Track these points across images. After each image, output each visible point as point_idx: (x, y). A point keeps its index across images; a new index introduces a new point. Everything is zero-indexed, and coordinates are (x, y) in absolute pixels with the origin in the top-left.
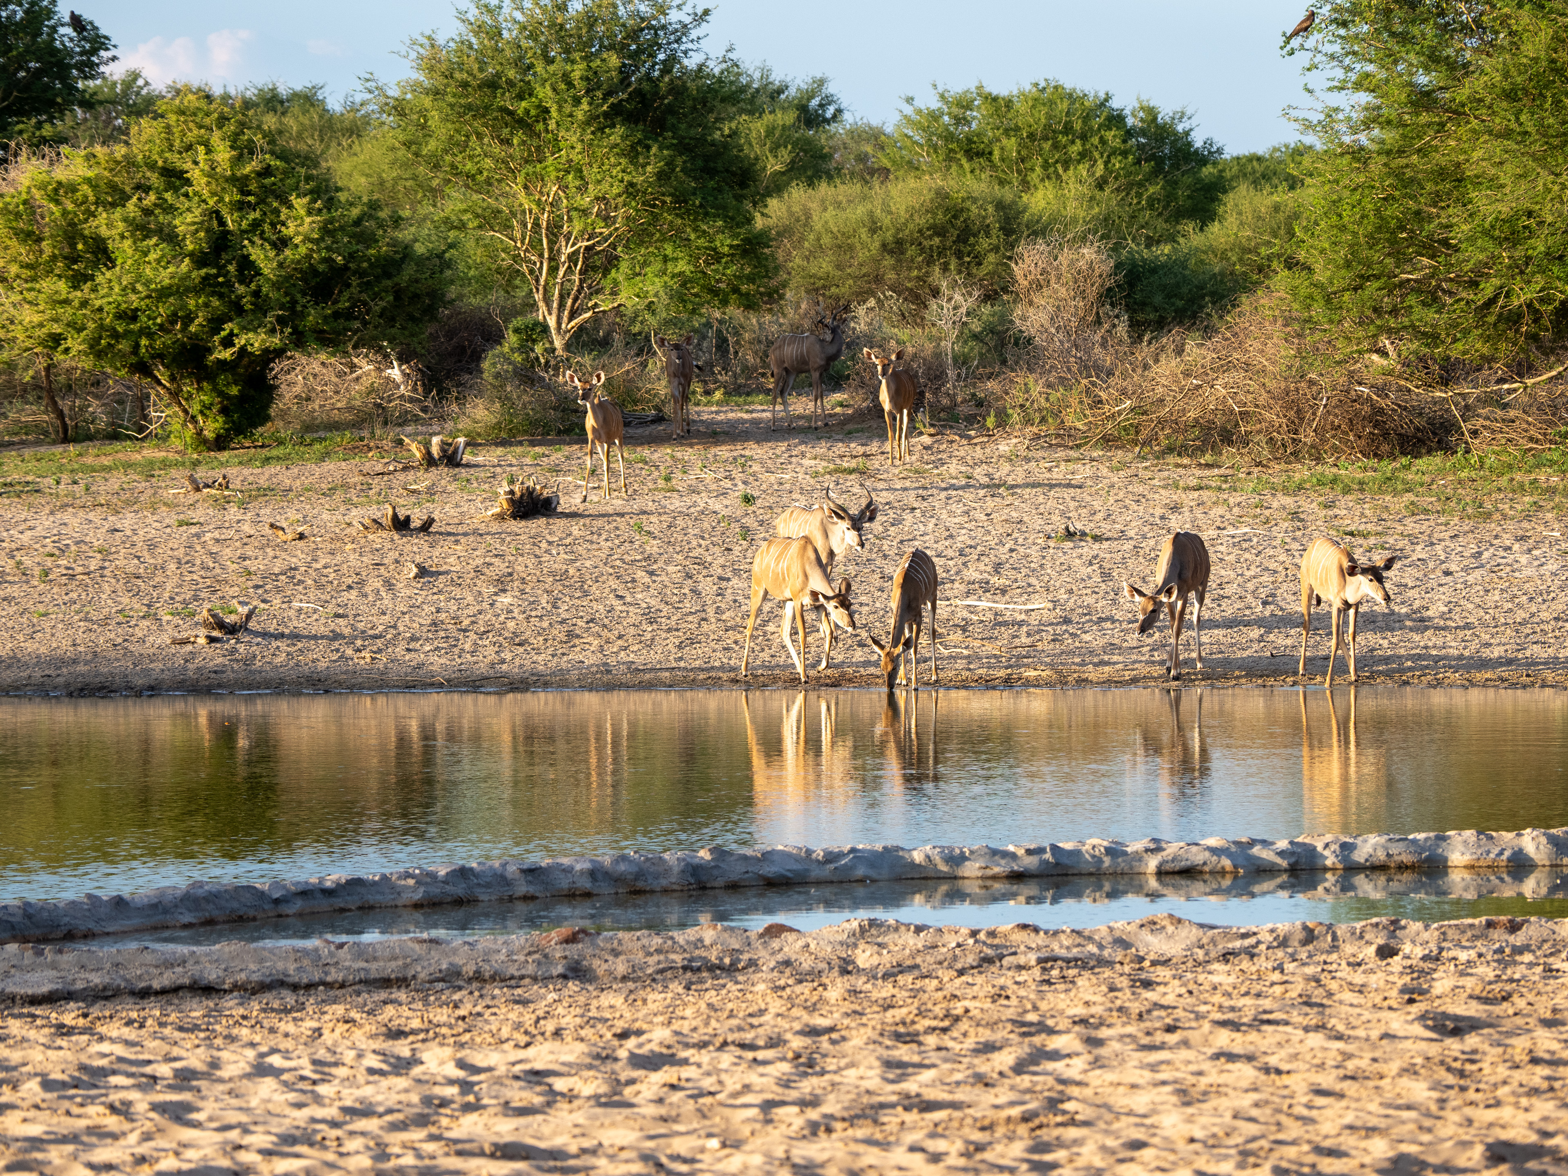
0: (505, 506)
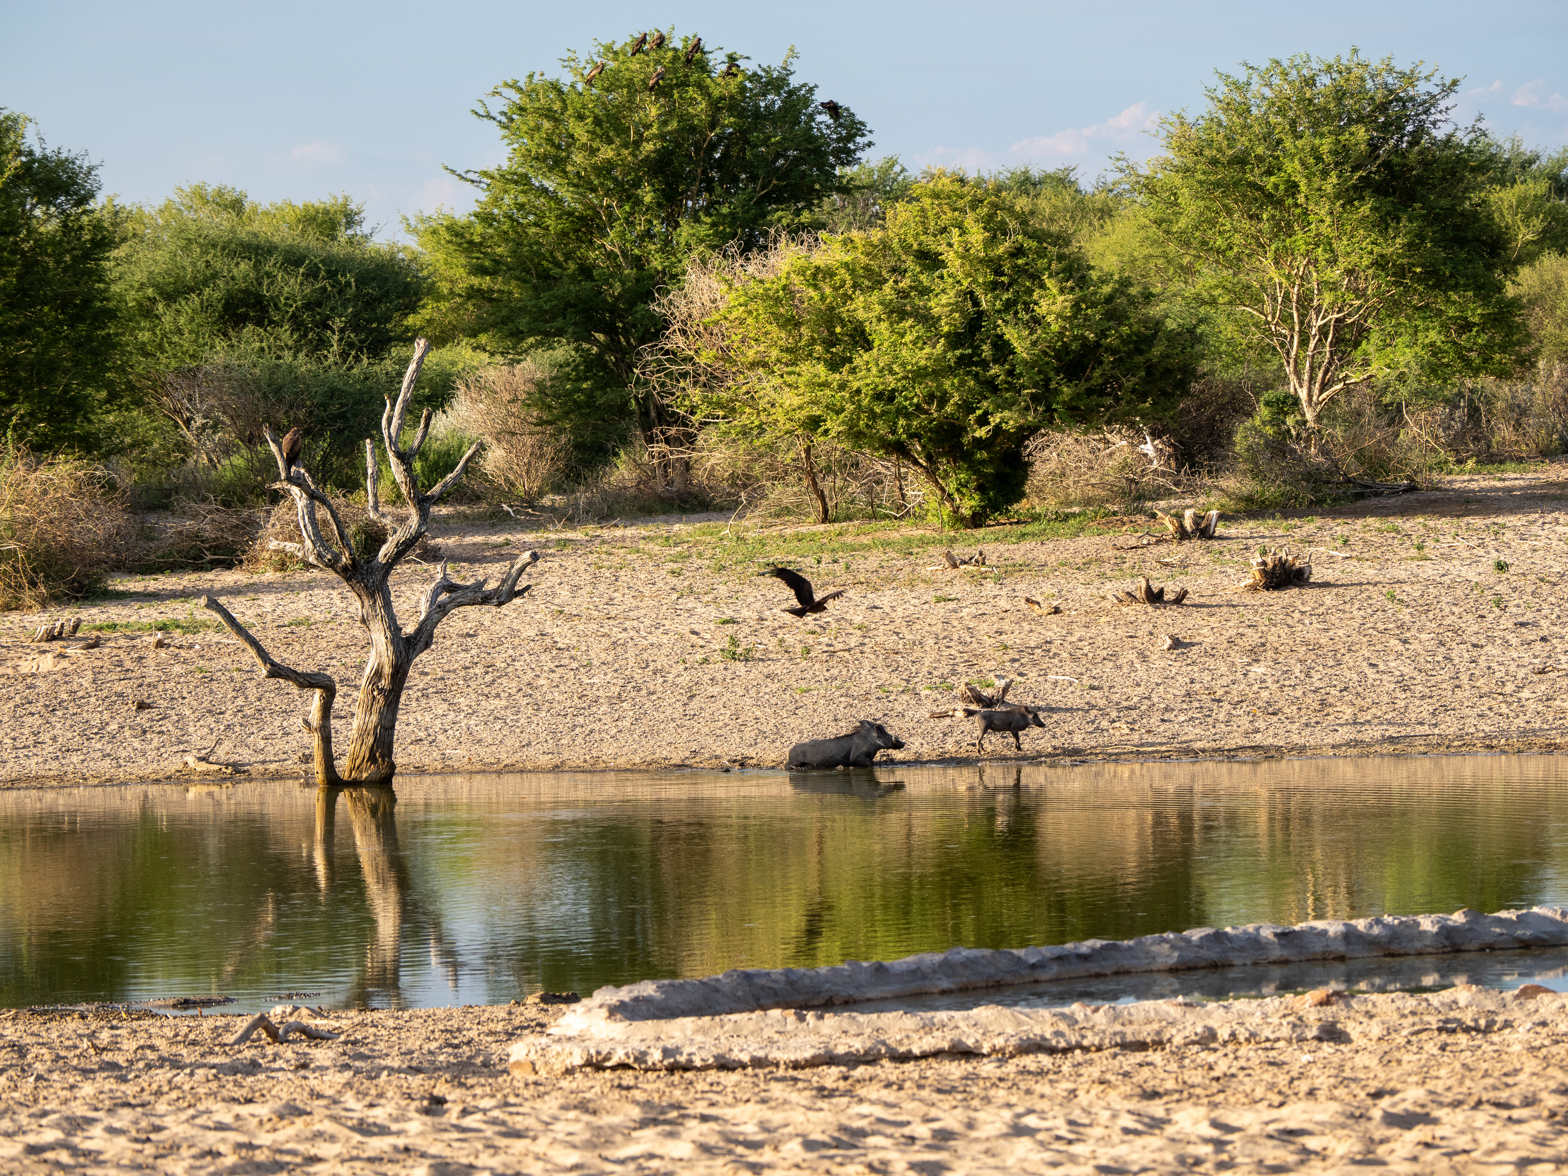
0: (1258, 577)
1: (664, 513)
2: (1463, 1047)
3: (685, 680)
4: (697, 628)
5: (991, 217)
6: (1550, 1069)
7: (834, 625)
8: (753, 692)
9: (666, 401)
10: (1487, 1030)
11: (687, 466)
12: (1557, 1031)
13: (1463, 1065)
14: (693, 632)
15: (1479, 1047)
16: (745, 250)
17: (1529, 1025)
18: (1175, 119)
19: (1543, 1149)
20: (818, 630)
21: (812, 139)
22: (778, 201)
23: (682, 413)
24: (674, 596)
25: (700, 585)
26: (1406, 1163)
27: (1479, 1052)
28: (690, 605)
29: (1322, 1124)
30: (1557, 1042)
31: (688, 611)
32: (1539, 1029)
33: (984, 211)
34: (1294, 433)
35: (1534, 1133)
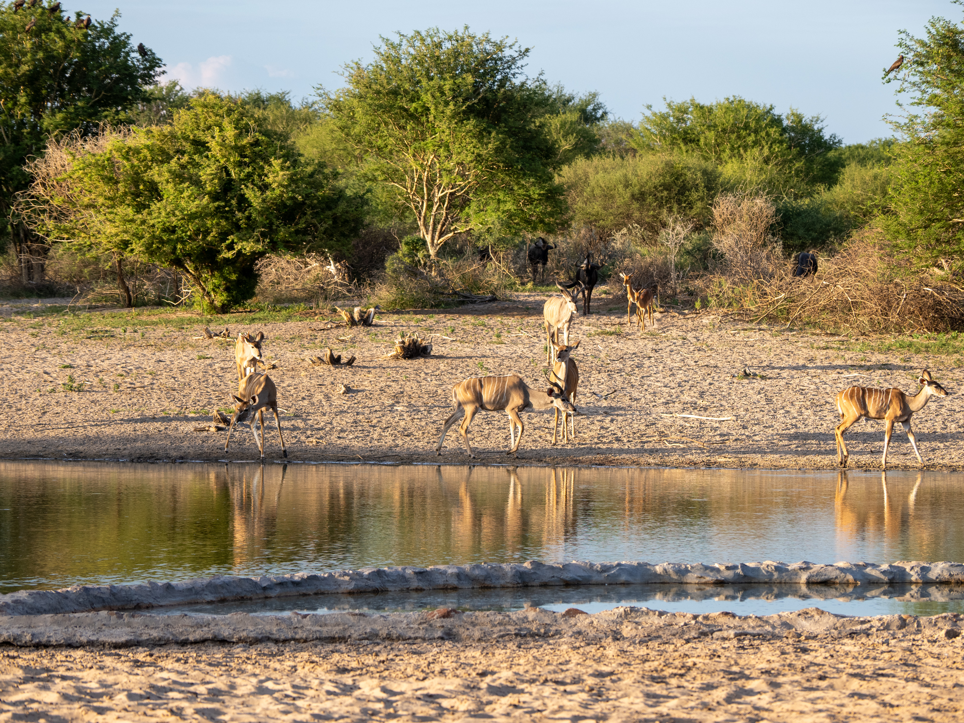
5: (238, 120)
33: (235, 116)
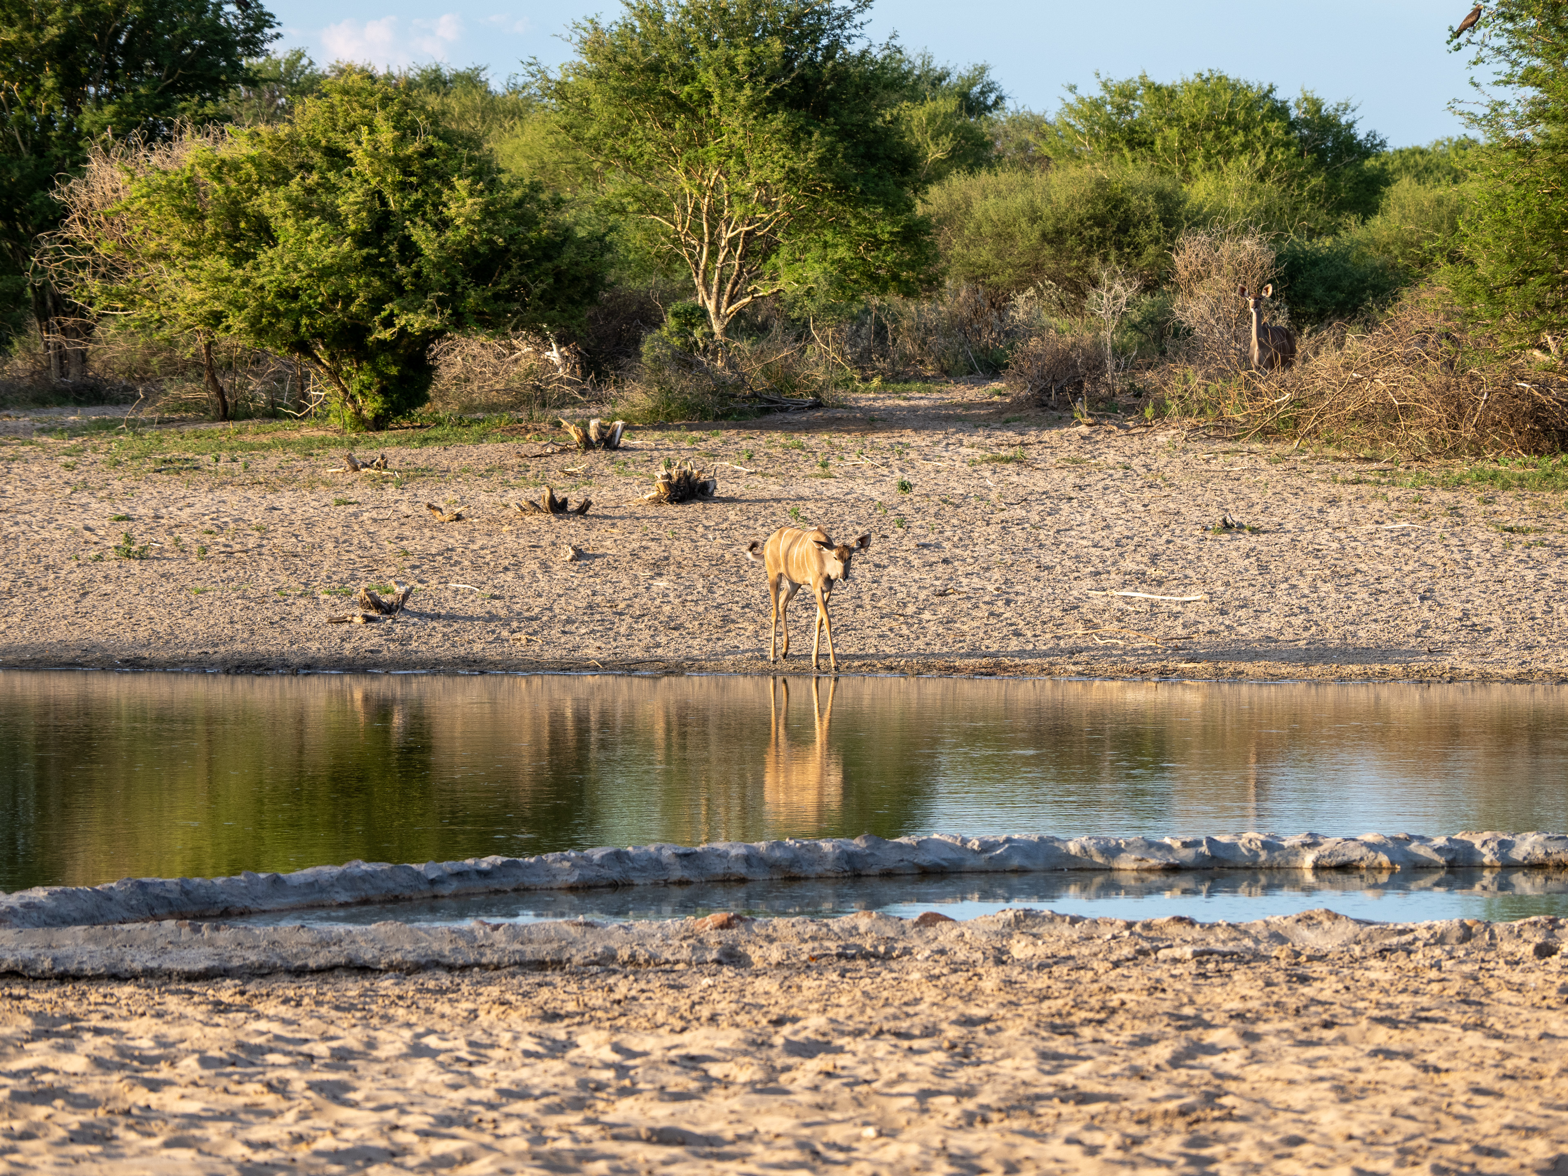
0: (662, 490)
1: (59, 405)
2: (862, 973)
3: (77, 576)
4: (91, 523)
5: (401, 116)
6: (950, 1000)
7: (232, 526)
8: (147, 592)
9: (64, 292)
10: (886, 957)
11: (83, 357)
12: (955, 959)
13: (864, 993)
14: (87, 528)
15: (879, 974)
16: (149, 141)
17: (927, 953)
18: (588, 25)
19: (943, 1081)
20: (216, 530)
21: (219, 30)
22: (182, 90)
23: (80, 303)
24: (68, 491)
25: (95, 480)
26: (808, 1092)
27: (879, 980)
28: (84, 501)
29: (724, 1050)
30: (955, 971)
31: (82, 506)
32: (937, 957)
33: (394, 109)
34: (701, 345)
35: (934, 1064)
